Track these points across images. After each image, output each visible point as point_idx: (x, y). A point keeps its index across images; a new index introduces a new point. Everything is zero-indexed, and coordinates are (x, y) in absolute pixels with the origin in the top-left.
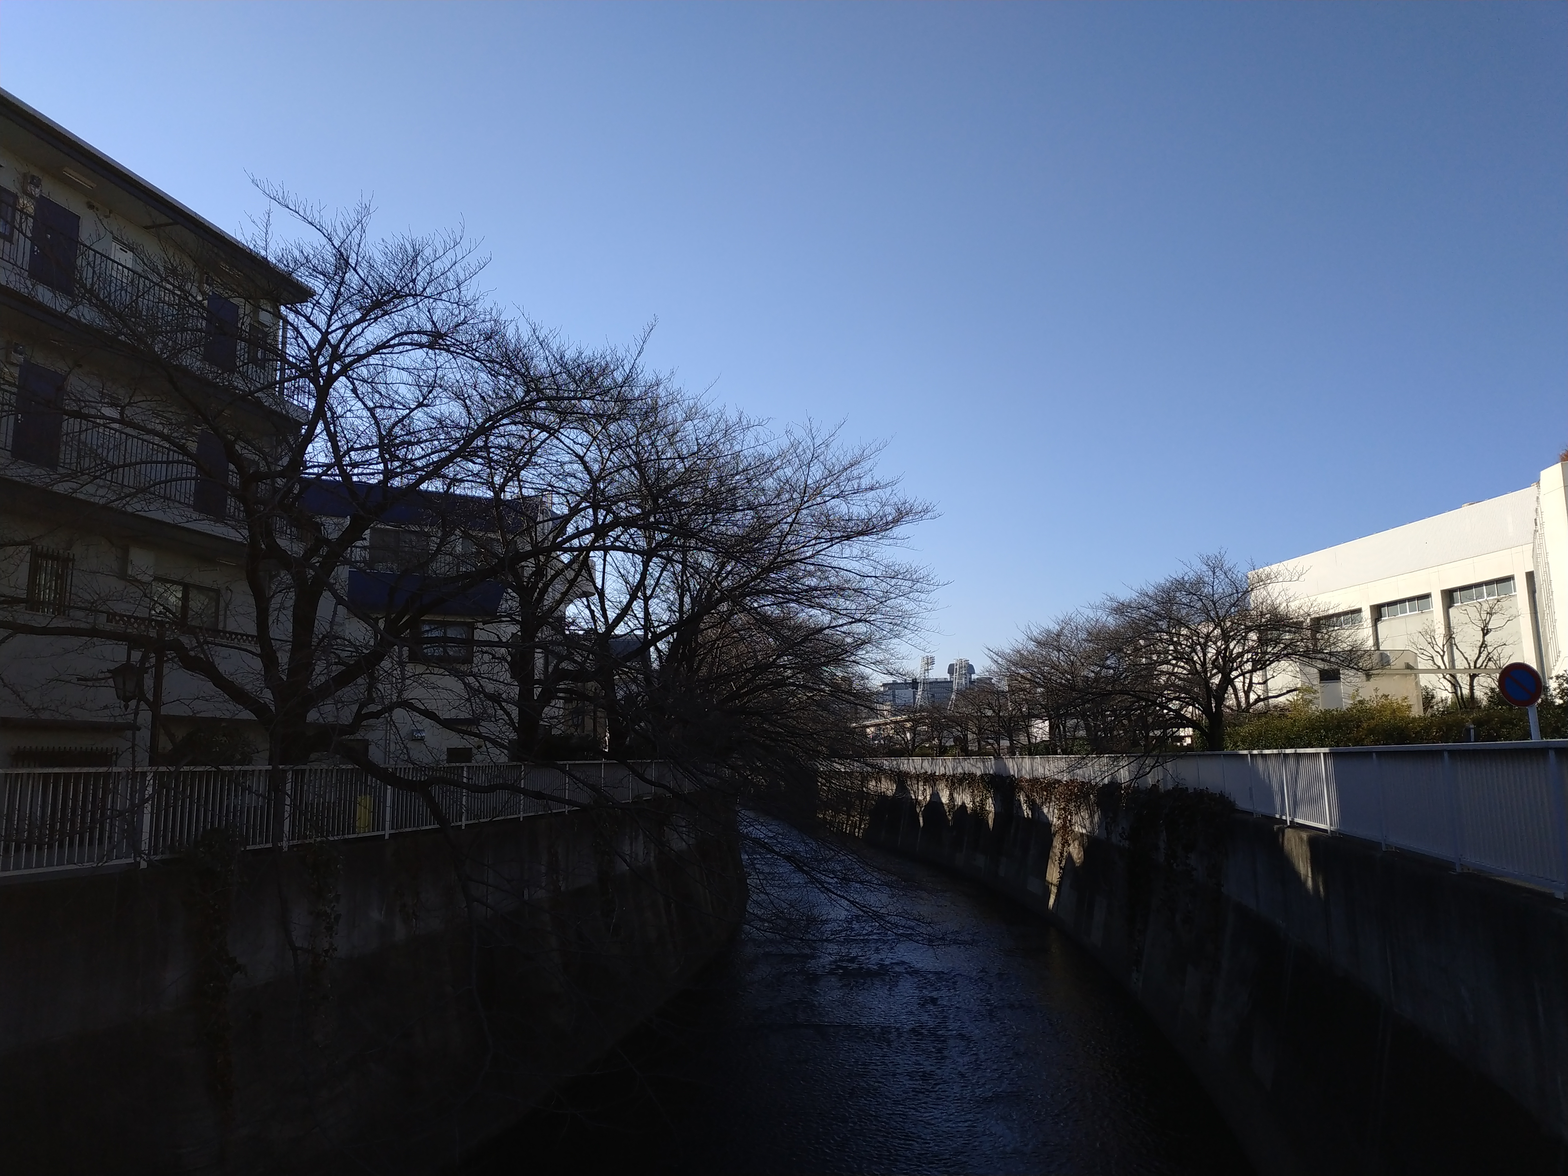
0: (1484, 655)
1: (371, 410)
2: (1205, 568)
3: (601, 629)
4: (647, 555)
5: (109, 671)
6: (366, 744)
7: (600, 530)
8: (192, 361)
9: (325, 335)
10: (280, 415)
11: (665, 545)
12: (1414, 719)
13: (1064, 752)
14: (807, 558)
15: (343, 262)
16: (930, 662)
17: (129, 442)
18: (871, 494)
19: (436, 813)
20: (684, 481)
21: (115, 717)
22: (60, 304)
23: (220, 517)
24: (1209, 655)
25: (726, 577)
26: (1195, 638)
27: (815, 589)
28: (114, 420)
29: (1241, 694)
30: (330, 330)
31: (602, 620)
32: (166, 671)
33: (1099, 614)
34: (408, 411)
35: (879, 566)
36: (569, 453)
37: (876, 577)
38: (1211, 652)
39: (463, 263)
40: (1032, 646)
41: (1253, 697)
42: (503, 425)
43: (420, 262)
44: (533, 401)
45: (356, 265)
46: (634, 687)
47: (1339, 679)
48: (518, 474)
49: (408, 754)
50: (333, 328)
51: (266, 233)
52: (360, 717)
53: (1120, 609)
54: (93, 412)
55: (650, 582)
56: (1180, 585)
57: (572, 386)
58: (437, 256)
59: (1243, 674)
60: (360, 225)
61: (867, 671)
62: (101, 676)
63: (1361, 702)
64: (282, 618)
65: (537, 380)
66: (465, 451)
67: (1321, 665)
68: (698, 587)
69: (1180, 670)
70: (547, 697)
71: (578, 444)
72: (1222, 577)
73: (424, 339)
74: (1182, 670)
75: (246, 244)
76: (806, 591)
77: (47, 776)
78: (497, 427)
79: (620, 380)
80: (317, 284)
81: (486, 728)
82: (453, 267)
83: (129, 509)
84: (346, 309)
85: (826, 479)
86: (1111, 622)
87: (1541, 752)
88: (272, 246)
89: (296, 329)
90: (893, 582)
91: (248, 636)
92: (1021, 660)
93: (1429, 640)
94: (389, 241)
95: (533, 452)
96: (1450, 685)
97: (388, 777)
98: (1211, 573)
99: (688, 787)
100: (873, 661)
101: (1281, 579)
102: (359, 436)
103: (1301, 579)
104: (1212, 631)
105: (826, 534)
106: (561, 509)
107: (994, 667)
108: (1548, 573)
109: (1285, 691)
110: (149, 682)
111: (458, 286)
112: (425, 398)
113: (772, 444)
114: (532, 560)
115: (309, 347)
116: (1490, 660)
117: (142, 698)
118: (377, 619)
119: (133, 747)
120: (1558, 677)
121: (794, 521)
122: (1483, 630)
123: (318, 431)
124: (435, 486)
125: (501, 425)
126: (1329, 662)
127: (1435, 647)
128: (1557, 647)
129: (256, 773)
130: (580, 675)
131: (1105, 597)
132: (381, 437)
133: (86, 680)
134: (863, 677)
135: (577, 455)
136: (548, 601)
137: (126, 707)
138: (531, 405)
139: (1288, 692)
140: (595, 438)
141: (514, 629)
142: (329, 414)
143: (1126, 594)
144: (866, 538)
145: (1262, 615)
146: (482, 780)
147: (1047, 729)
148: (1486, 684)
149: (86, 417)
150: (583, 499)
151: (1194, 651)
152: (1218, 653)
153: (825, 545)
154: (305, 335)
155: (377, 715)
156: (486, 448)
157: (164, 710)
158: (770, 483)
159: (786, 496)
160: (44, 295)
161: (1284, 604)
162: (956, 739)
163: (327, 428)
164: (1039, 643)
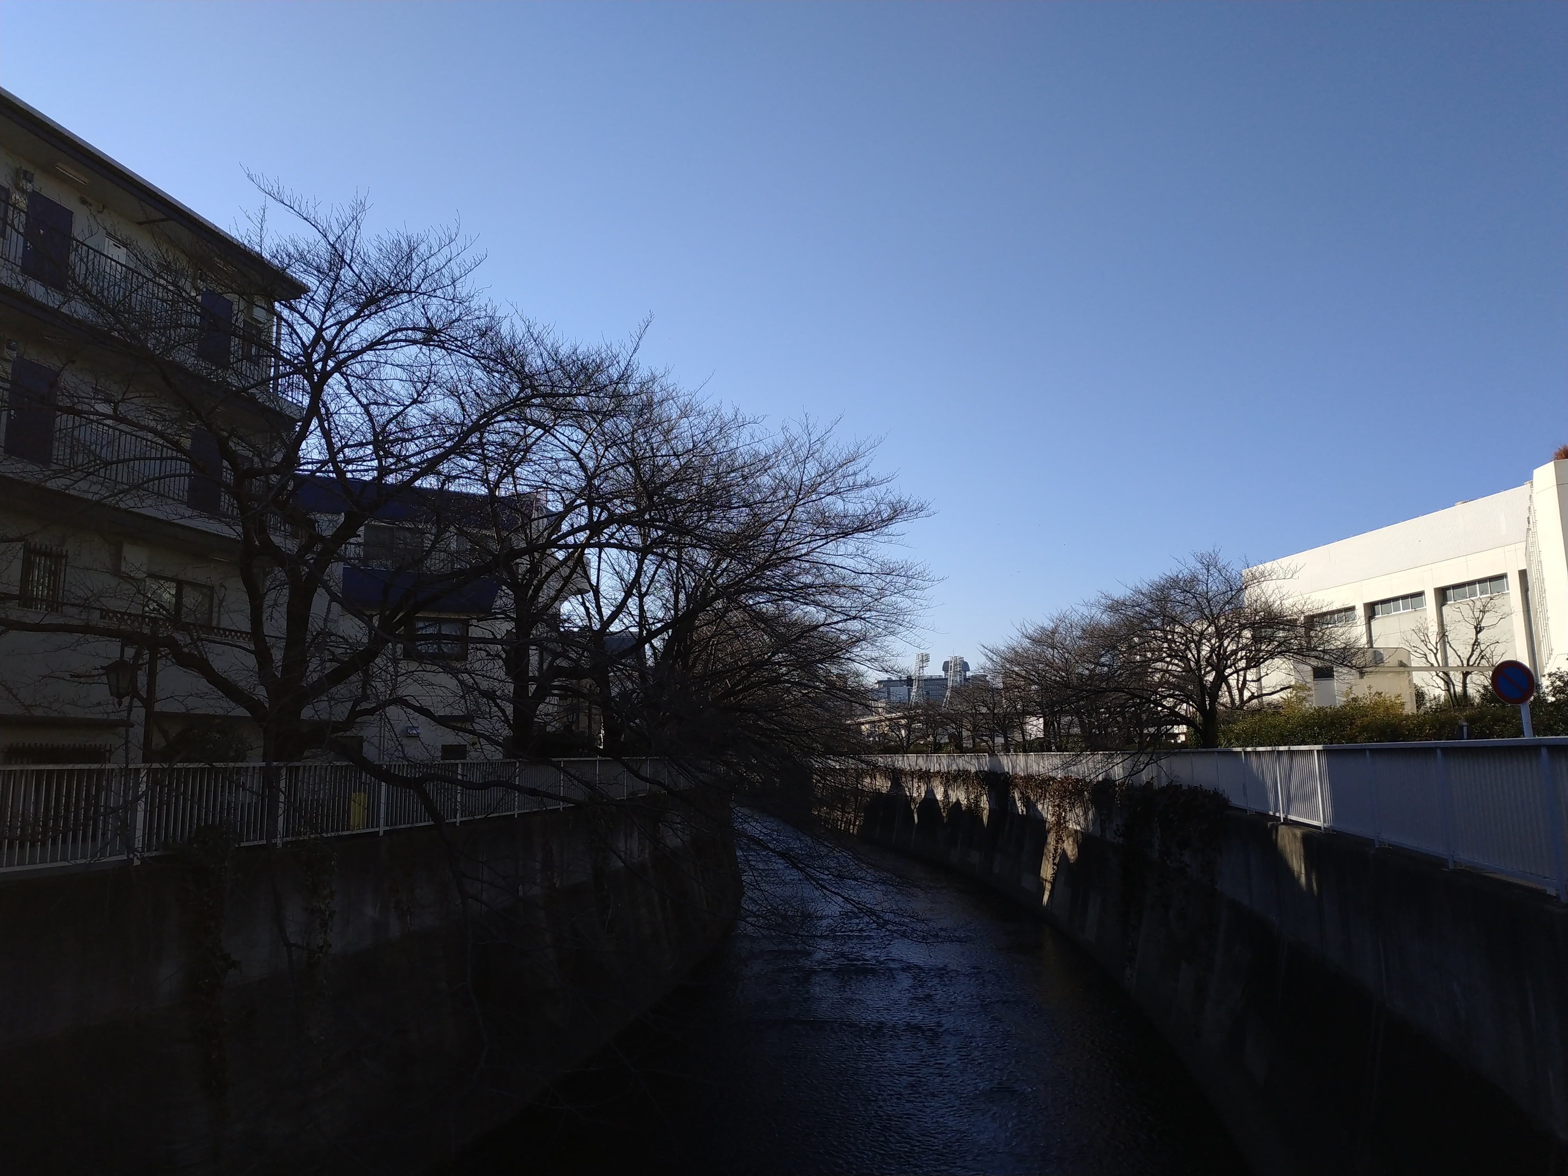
0: (1476, 653)
1: (366, 407)
2: (1199, 566)
3: (596, 626)
4: (643, 552)
5: (102, 668)
6: (361, 740)
7: (595, 528)
8: (186, 357)
9: (319, 331)
10: (273, 411)
11: (661, 542)
12: (1407, 716)
13: (1059, 749)
14: (802, 555)
15: (338, 260)
16: (924, 659)
17: (123, 438)
18: (866, 492)
19: (431, 811)
20: (679, 478)
21: (108, 713)
22: (53, 299)
23: (215, 513)
24: (1203, 653)
25: (722, 574)
26: (1189, 635)
27: (811, 586)
28: (107, 417)
29: (1235, 692)
30: (324, 327)
31: (597, 617)
32: (159, 667)
33: (1093, 612)
34: (402, 408)
35: (873, 564)
36: (563, 450)
37: (871, 574)
38: (1206, 650)
39: (459, 260)
40: (1026, 643)
41: (1247, 694)
42: (498, 422)
43: (415, 259)
44: (528, 398)
45: (351, 261)
46: (629, 685)
47: (1332, 676)
48: (512, 472)
49: (403, 751)
50: (327, 324)
51: (261, 229)
52: (354, 714)
53: (1115, 607)
54: (86, 408)
55: (645, 580)
56: (1174, 583)
57: (568, 383)
58: (432, 252)
59: (1237, 672)
60: (355, 221)
61: (862, 668)
62: (95, 672)
63: (1355, 700)
64: (276, 615)
65: (531, 377)
66: (460, 448)
67: (1315, 663)
68: (693, 584)
69: (1174, 668)
70: (542, 694)
71: (573, 441)
72: (1216, 575)
73: (419, 335)
74: (1176, 667)
75: (240, 240)
76: (801, 588)
77: (39, 773)
78: (492, 424)
79: (615, 377)
80: (311, 281)
81: (480, 725)
82: (449, 264)
83: (122, 505)
84: (340, 306)
85: (820, 476)
86: (1105, 619)
87: (1532, 749)
88: (267, 242)
89: (290, 326)
90: (889, 578)
91: (241, 633)
92: (1016, 658)
93: (1423, 638)
94: (385, 237)
95: (528, 449)
96: (1443, 682)
97: (382, 774)
98: (1205, 571)
99: (683, 783)
100: (869, 658)
101: (1274, 577)
102: (353, 433)
103: (1295, 576)
104: (1206, 629)
105: (822, 531)
106: (555, 506)
107: (989, 664)
108: (1540, 571)
109: (1278, 689)
110: (142, 679)
111: (454, 282)
112: (419, 395)
113: (767, 441)
114: (527, 557)
115: (303, 343)
116: (1482, 658)
117: (135, 694)
118: (371, 617)
119: (126, 743)
120: (1550, 675)
121: (788, 519)
122: (1476, 628)
123: (312, 428)
124: (429, 482)
125: (495, 422)
126: (1323, 659)
127: (1428, 644)
128: (1549, 643)
129: (251, 770)
130: (575, 672)
131: (1099, 594)
132: (375, 434)
133: (79, 676)
134: (858, 675)
135: (572, 452)
136: (543, 598)
137: (120, 704)
138: (526, 402)
139: (1282, 689)
140: (590, 435)
141: (509, 626)
142: (323, 411)
143: (1121, 592)
144: (862, 535)
145: (1256, 612)
146: (476, 777)
147: (1042, 727)
148: (1478, 682)
149: (79, 413)
150: (579, 496)
151: (1188, 648)
152: (1212, 650)
153: (820, 543)
154: (298, 331)
155: (371, 712)
156: (481, 445)
157: (158, 707)
158: (765, 480)
159: (781, 494)
160: (37, 290)
161: (1278, 602)
162: (951, 736)
163: (321, 425)
164: (1033, 640)
